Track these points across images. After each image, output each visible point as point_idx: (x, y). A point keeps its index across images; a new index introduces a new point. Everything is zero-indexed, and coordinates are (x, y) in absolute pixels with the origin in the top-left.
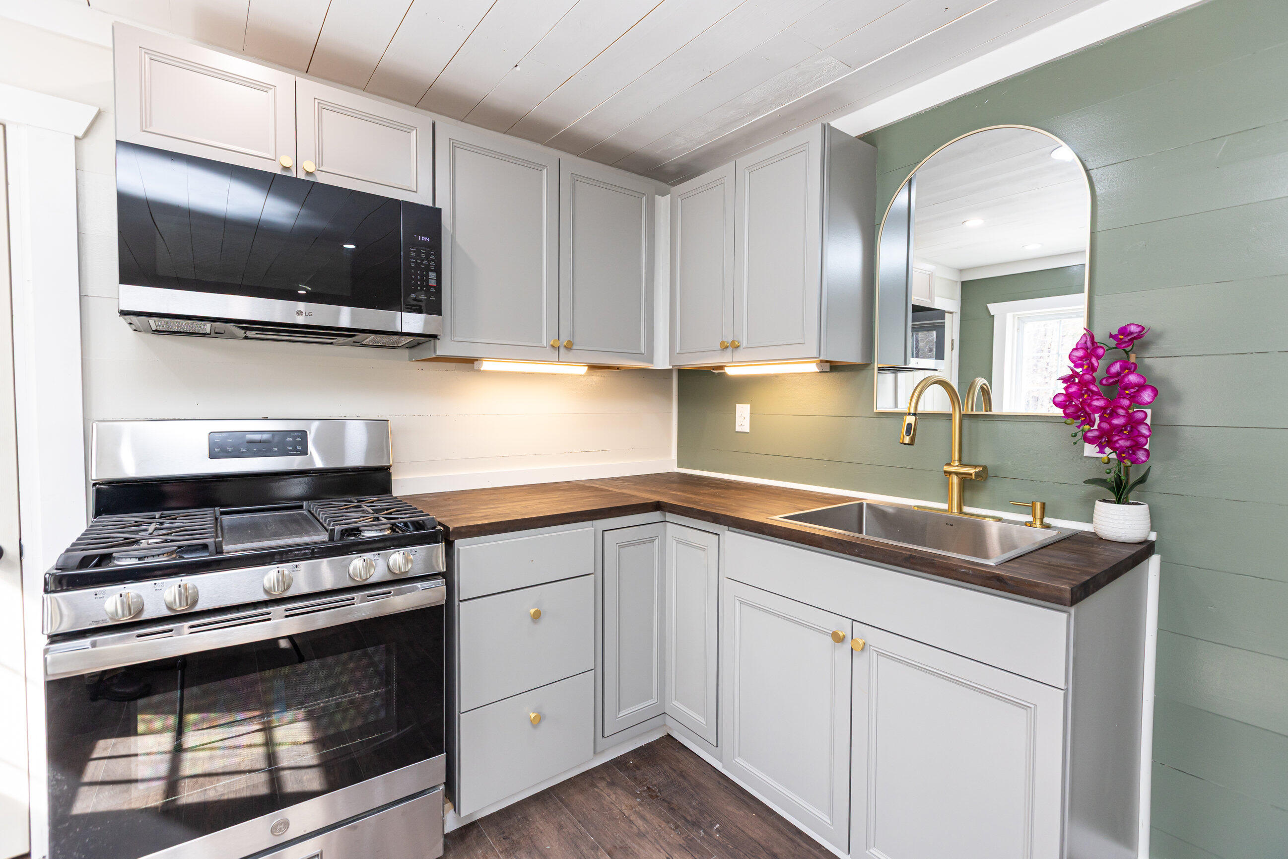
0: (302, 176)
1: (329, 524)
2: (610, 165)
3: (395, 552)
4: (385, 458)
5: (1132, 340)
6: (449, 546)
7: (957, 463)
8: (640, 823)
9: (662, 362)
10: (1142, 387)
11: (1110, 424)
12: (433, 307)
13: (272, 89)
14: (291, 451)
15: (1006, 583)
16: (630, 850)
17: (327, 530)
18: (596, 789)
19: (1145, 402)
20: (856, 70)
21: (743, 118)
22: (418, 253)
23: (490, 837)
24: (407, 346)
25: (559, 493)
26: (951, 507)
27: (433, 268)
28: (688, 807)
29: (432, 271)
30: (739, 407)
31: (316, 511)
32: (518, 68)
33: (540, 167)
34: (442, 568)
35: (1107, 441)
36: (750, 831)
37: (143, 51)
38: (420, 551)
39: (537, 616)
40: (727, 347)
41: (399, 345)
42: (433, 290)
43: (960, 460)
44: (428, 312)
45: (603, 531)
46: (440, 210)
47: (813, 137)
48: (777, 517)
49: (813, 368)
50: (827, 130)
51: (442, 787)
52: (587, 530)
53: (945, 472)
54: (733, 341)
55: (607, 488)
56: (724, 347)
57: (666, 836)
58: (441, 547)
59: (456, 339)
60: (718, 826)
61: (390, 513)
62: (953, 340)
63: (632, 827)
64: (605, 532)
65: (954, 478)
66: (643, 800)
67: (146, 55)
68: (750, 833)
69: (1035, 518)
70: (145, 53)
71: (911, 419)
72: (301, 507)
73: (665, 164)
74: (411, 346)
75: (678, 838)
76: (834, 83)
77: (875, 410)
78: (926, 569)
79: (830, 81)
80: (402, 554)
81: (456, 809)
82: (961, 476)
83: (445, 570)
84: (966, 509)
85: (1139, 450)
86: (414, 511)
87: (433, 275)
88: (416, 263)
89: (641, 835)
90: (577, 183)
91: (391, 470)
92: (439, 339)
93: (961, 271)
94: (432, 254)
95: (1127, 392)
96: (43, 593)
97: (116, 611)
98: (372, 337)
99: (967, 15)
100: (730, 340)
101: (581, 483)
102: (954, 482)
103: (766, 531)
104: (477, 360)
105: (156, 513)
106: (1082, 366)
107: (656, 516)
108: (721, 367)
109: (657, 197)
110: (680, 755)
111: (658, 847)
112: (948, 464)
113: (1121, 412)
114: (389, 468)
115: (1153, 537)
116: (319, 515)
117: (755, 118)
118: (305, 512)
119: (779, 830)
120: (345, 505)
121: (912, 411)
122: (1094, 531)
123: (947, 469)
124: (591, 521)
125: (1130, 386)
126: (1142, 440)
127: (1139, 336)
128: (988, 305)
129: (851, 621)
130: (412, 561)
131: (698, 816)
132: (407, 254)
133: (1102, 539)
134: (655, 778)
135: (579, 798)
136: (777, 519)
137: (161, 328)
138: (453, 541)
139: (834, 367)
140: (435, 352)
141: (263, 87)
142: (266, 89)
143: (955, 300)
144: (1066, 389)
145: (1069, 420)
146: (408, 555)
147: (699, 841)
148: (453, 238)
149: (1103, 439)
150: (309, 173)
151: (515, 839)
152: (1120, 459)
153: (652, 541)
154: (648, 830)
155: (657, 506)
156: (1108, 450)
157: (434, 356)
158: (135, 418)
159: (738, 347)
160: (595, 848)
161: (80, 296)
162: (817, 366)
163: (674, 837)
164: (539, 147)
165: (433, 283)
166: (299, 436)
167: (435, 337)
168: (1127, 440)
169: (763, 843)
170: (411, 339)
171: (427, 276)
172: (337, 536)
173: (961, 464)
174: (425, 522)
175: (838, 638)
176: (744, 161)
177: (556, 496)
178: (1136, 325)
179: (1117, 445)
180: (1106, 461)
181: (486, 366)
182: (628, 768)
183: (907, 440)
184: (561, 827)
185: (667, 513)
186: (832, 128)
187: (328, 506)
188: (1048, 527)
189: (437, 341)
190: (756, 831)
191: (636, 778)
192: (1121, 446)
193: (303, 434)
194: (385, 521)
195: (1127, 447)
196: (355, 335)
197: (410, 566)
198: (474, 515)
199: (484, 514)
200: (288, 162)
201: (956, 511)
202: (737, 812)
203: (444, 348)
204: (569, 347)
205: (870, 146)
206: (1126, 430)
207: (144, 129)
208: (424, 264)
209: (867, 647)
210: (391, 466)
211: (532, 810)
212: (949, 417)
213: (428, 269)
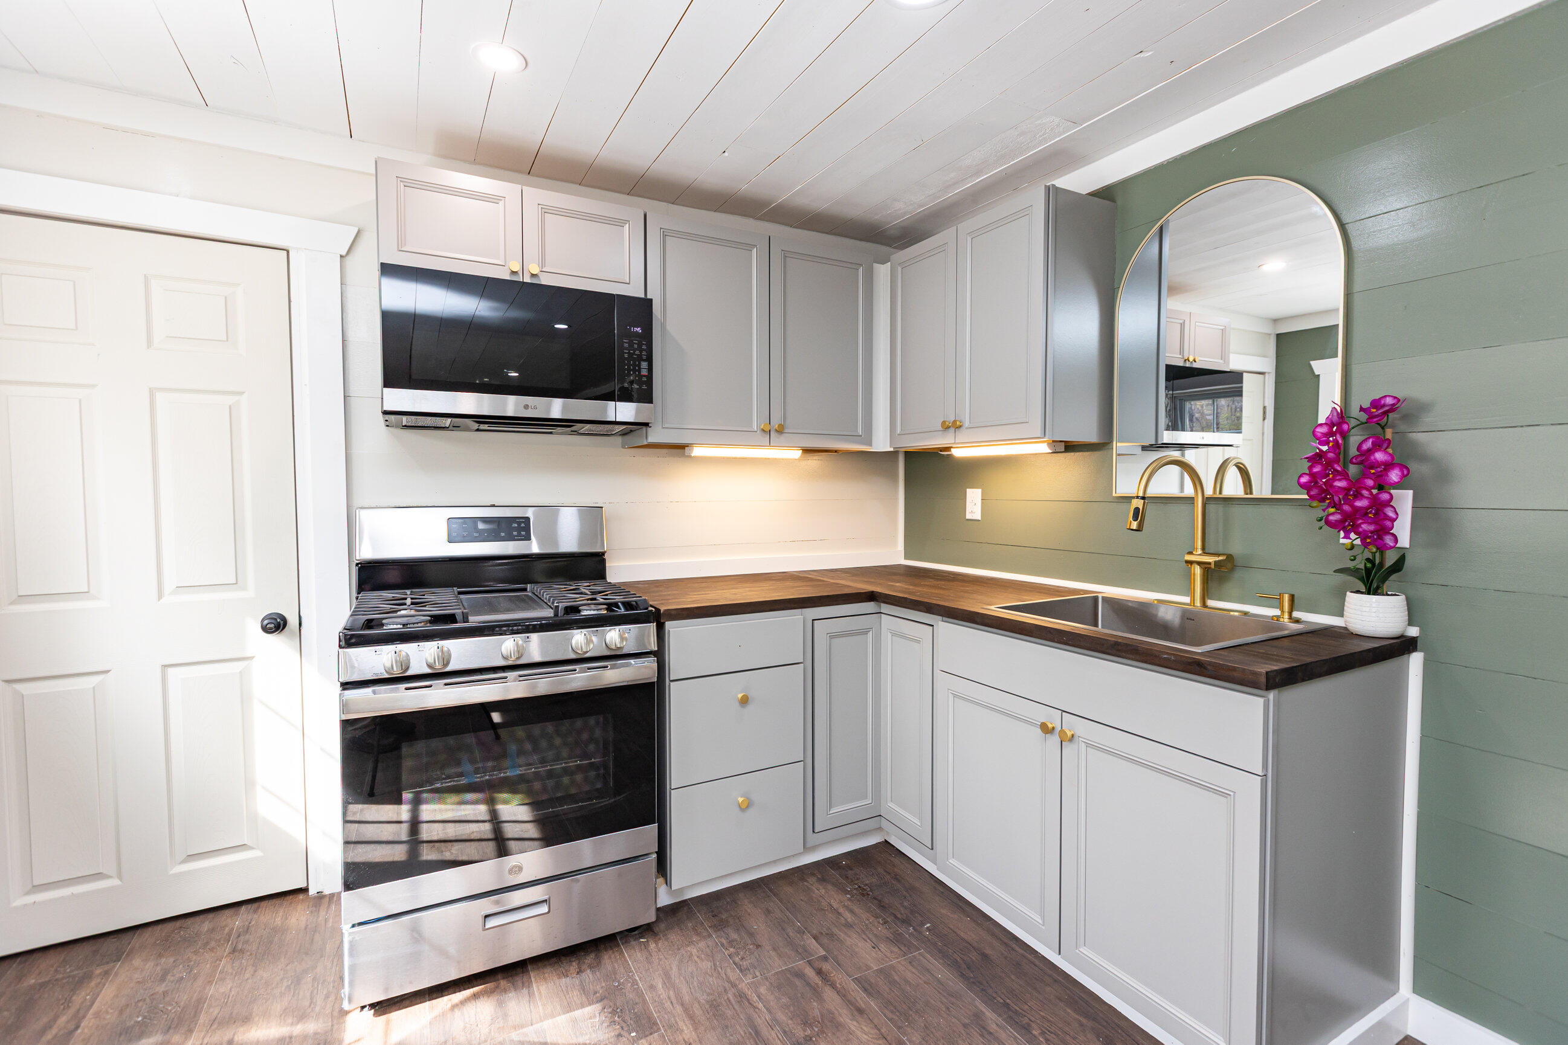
0: (527, 279)
1: (553, 603)
2: (827, 233)
3: (610, 630)
4: (599, 544)
5: (1386, 413)
6: (660, 628)
7: (1200, 552)
8: (848, 915)
9: (881, 443)
10: (1389, 466)
11: (1352, 506)
12: (645, 396)
13: (501, 200)
14: (516, 536)
15: (1205, 668)
16: (836, 937)
17: (552, 608)
18: (805, 883)
19: (1392, 482)
20: (1083, 126)
21: (966, 179)
22: (631, 344)
23: (700, 914)
24: (620, 433)
25: (771, 582)
26: (1193, 600)
27: (644, 357)
28: (899, 906)
29: (644, 360)
30: (970, 492)
31: (540, 593)
32: (726, 154)
33: (749, 247)
34: (654, 647)
35: (1352, 526)
36: (962, 933)
37: (399, 179)
38: (633, 629)
39: (744, 701)
40: (948, 427)
41: (613, 433)
42: (644, 379)
43: (1203, 548)
44: (639, 400)
45: (813, 620)
46: (651, 300)
47: (1035, 200)
48: (993, 607)
49: (1044, 448)
50: (1052, 192)
51: (655, 856)
52: (796, 617)
53: (1187, 562)
54: (955, 422)
55: (822, 579)
56: (946, 427)
57: (873, 929)
58: (653, 627)
59: (666, 425)
60: (928, 925)
61: (607, 595)
62: (1265, 408)
63: (839, 918)
64: (815, 622)
65: (1196, 569)
66: (852, 896)
67: (402, 183)
68: (962, 934)
69: (1283, 612)
70: (401, 181)
71: (1138, 503)
72: (525, 590)
73: (884, 229)
74: (624, 434)
75: (885, 931)
76: (1061, 140)
77: (1114, 494)
78: (1131, 656)
79: (1056, 138)
80: (618, 630)
81: (668, 882)
82: (1203, 566)
83: (656, 649)
84: (1211, 603)
85: (1385, 535)
86: (628, 594)
87: (644, 365)
88: (629, 353)
89: (849, 926)
90: (788, 259)
91: (606, 556)
92: (650, 427)
93: (1275, 321)
94: (644, 344)
95: (1373, 471)
96: (338, 648)
97: (392, 666)
98: (588, 426)
99: (1197, 65)
100: (952, 419)
101: (795, 574)
102: (1196, 572)
103: (978, 620)
104: (688, 446)
105: (406, 591)
106: (1326, 443)
107: (869, 606)
108: (948, 449)
109: (876, 265)
110: (897, 861)
111: (864, 937)
112: (1190, 553)
113: (1365, 493)
114: (603, 554)
115: (1413, 632)
116: (543, 595)
117: (978, 178)
118: (530, 594)
119: (993, 935)
120: (565, 588)
121: (1141, 494)
122: (1345, 626)
123: (1188, 558)
124: (800, 610)
125: (1376, 464)
126: (1388, 523)
127: (1393, 409)
128: (1311, 362)
129: (1060, 712)
130: (626, 639)
131: (909, 914)
132: (621, 346)
133: (1352, 633)
134: (867, 878)
135: (789, 890)
136: (994, 609)
137: (410, 424)
138: (664, 623)
139: (1070, 447)
140: (647, 438)
141: (494, 199)
142: (497, 201)
143: (1267, 357)
144: (1310, 468)
145: (1315, 503)
146: (624, 633)
147: (907, 936)
148: (663, 326)
149: (1347, 523)
150: (533, 275)
151: (724, 917)
152: (1365, 544)
153: (866, 633)
154: (856, 922)
155: (871, 597)
156: (1353, 536)
157: (645, 443)
158: (386, 505)
159: (960, 426)
160: (801, 932)
161: (344, 396)
162: (1048, 446)
163: (882, 930)
164: (751, 222)
165: (644, 372)
166: (523, 522)
167: (646, 425)
168: (1370, 524)
169: (975, 944)
170: (624, 427)
171: (639, 366)
172: (561, 612)
173: (1205, 552)
174: (639, 603)
175: (1046, 729)
176: (967, 225)
177: (766, 585)
178: (1392, 396)
179: (1361, 530)
180: (1349, 547)
181: (697, 451)
182: (840, 868)
183: (1134, 525)
184: (768, 912)
185: (882, 605)
186: (1057, 188)
187: (550, 588)
188: (1297, 621)
189: (649, 429)
190: (969, 932)
191: (847, 877)
192: (1364, 530)
193: (527, 521)
194: (602, 600)
195: (1372, 532)
196: (574, 425)
197: (624, 643)
198: (684, 600)
199: (694, 599)
200: (516, 267)
201: (1199, 605)
202: (952, 916)
203: (655, 435)
204: (780, 431)
205: (1108, 202)
206: (1371, 512)
207: (400, 249)
208: (637, 355)
209: (1076, 737)
210: (605, 552)
211: (741, 895)
212: (1190, 500)
213: (640, 359)
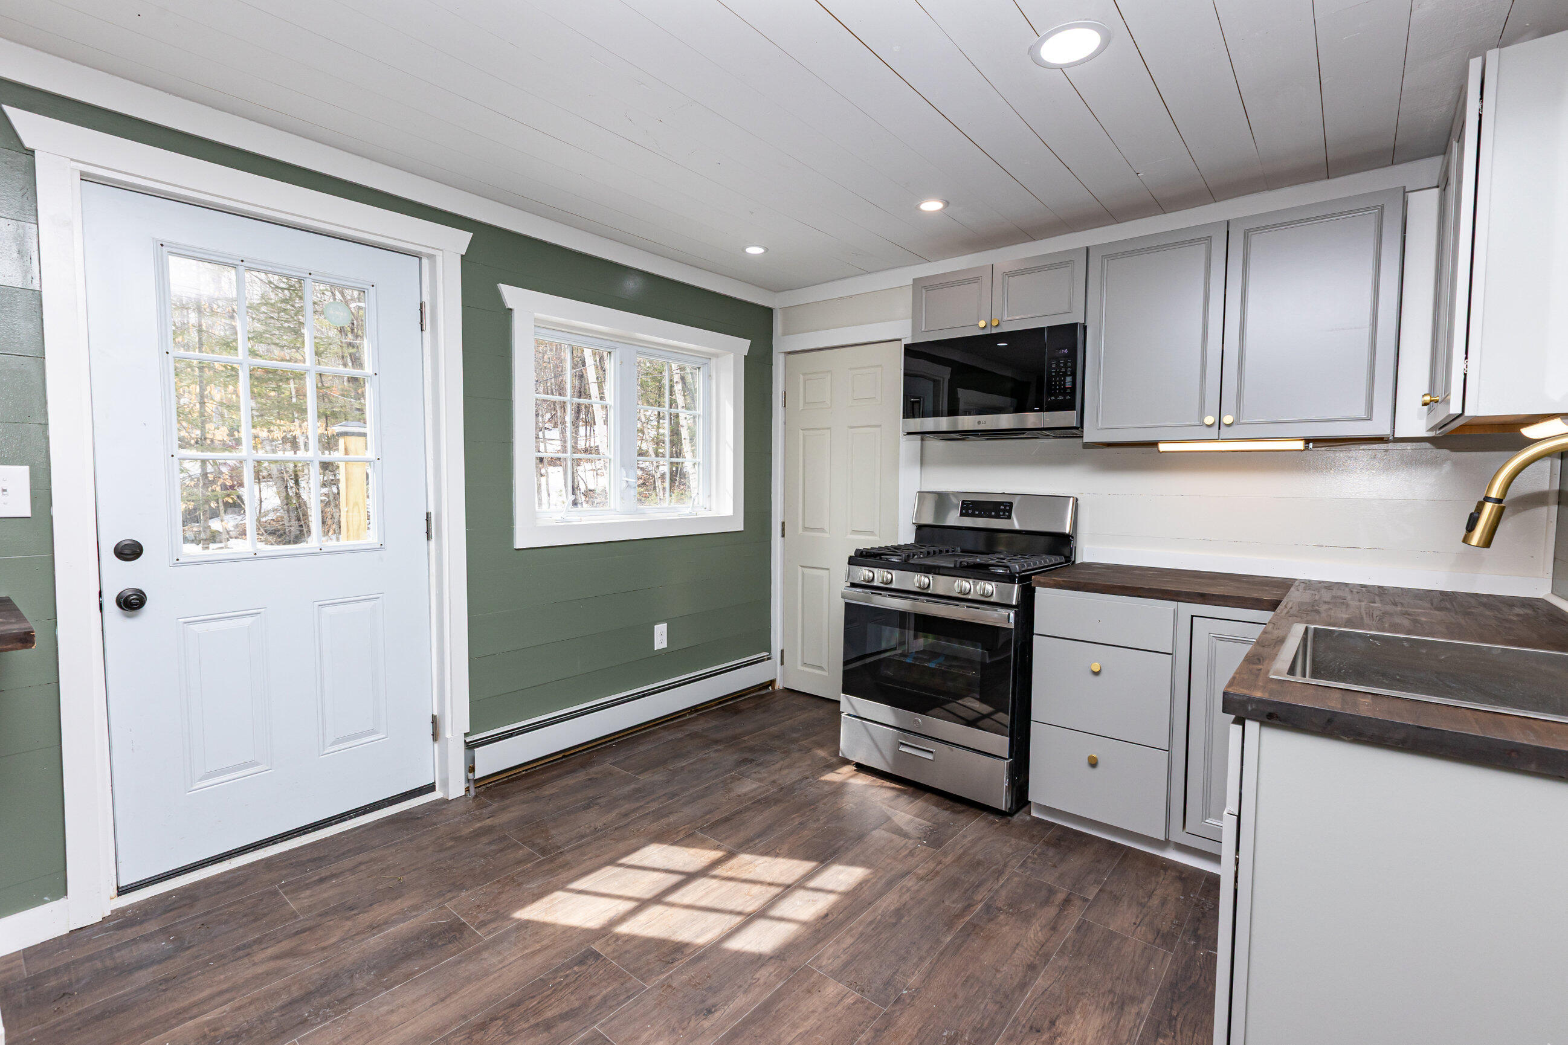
8: (1156, 902)
12: (1068, 404)
13: (980, 279)
14: (1002, 515)
18: (1162, 871)
22: (1058, 365)
23: (1051, 833)
27: (1069, 373)
29: (1069, 376)
42: (1069, 391)
44: (1064, 409)
45: (1192, 616)
51: (1006, 762)
58: (1016, 587)
59: (1100, 427)
64: (1195, 618)
67: (925, 290)
87: (1069, 379)
88: (1056, 372)
90: (1254, 237)
92: (1084, 429)
94: (1069, 362)
132: (1050, 365)
135: (1140, 865)
140: (1083, 439)
141: (977, 280)
147: (1179, 941)
150: (995, 327)
160: (1097, 882)
165: (1068, 385)
166: (1008, 505)
171: (1064, 380)
193: (1011, 504)
200: (983, 324)
203: (1089, 436)
208: (1063, 372)
213: (1065, 374)
